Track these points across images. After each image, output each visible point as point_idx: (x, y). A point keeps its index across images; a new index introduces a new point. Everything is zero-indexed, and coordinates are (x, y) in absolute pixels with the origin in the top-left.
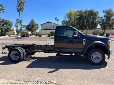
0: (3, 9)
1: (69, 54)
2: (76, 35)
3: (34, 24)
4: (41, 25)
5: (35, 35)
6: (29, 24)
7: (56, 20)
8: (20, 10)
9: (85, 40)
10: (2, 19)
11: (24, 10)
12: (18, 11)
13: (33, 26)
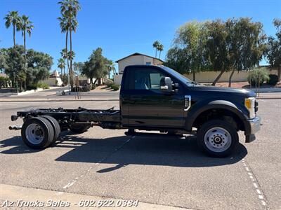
0: (28, 26)
1: (158, 132)
2: (167, 87)
3: (100, 61)
4: (117, 62)
5: (104, 86)
6: (88, 60)
7: (155, 48)
8: (68, 27)
9: (190, 97)
10: (28, 49)
11: (77, 28)
12: (64, 30)
13: (98, 66)
